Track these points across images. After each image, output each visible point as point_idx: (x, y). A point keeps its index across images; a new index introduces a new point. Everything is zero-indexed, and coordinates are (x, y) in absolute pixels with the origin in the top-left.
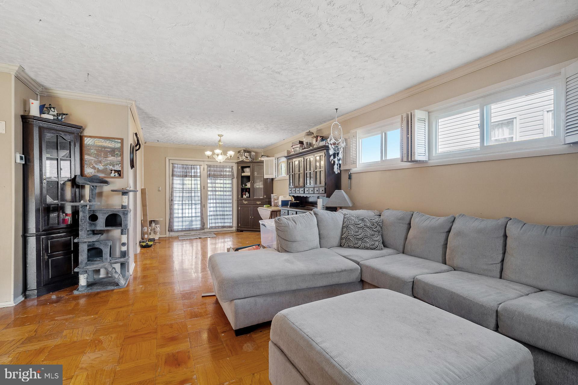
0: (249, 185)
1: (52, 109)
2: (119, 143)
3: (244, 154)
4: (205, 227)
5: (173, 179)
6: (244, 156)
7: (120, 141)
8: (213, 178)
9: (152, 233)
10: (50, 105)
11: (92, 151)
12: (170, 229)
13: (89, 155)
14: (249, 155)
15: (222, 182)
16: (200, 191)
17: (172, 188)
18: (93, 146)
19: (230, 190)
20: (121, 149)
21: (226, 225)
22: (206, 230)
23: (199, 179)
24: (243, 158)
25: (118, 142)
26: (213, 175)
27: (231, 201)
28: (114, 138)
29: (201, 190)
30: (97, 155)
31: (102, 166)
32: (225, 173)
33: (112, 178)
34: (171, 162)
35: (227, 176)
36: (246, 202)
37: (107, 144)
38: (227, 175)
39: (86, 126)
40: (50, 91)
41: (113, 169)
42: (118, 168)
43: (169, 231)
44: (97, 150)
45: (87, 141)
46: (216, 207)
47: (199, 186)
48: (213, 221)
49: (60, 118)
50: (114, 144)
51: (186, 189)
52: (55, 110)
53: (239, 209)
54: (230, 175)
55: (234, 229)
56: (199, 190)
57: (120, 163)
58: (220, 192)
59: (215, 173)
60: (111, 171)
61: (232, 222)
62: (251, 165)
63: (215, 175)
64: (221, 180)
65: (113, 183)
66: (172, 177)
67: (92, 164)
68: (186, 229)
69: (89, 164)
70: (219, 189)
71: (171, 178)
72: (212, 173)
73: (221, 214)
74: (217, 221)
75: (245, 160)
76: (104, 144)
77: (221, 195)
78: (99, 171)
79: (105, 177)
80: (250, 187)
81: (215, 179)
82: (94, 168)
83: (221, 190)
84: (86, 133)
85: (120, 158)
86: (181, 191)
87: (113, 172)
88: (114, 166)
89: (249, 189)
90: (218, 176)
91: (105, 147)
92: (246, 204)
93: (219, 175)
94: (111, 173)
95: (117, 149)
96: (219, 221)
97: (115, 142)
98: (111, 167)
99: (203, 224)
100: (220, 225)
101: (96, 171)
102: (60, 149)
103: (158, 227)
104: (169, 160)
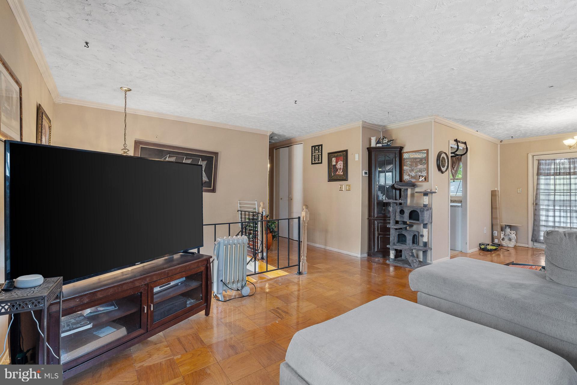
1: (385, 139)
2: (426, 153)
5: (538, 179)
7: (425, 152)
9: (506, 239)
10: (384, 136)
11: (408, 162)
12: (533, 239)
13: (406, 166)
17: (537, 189)
18: (409, 159)
20: (427, 159)
25: (424, 153)
28: (421, 150)
30: (411, 165)
31: (414, 173)
33: (420, 182)
34: (535, 158)
37: (417, 156)
39: (405, 145)
40: (386, 127)
41: (421, 175)
42: (424, 174)
43: (532, 240)
44: (411, 162)
45: (405, 156)
49: (389, 143)
50: (421, 155)
51: (560, 190)
52: (387, 139)
57: (426, 170)
60: (420, 176)
65: (421, 186)
66: (537, 176)
67: (408, 173)
69: (406, 173)
76: (415, 156)
78: (412, 177)
79: (415, 182)
82: (409, 175)
84: (405, 150)
85: (425, 166)
86: (551, 194)
87: (421, 177)
88: (421, 173)
91: (416, 159)
94: (420, 178)
95: (424, 158)
97: (423, 153)
98: (420, 174)
101: (410, 177)
102: (387, 165)
103: (512, 234)
104: (533, 156)
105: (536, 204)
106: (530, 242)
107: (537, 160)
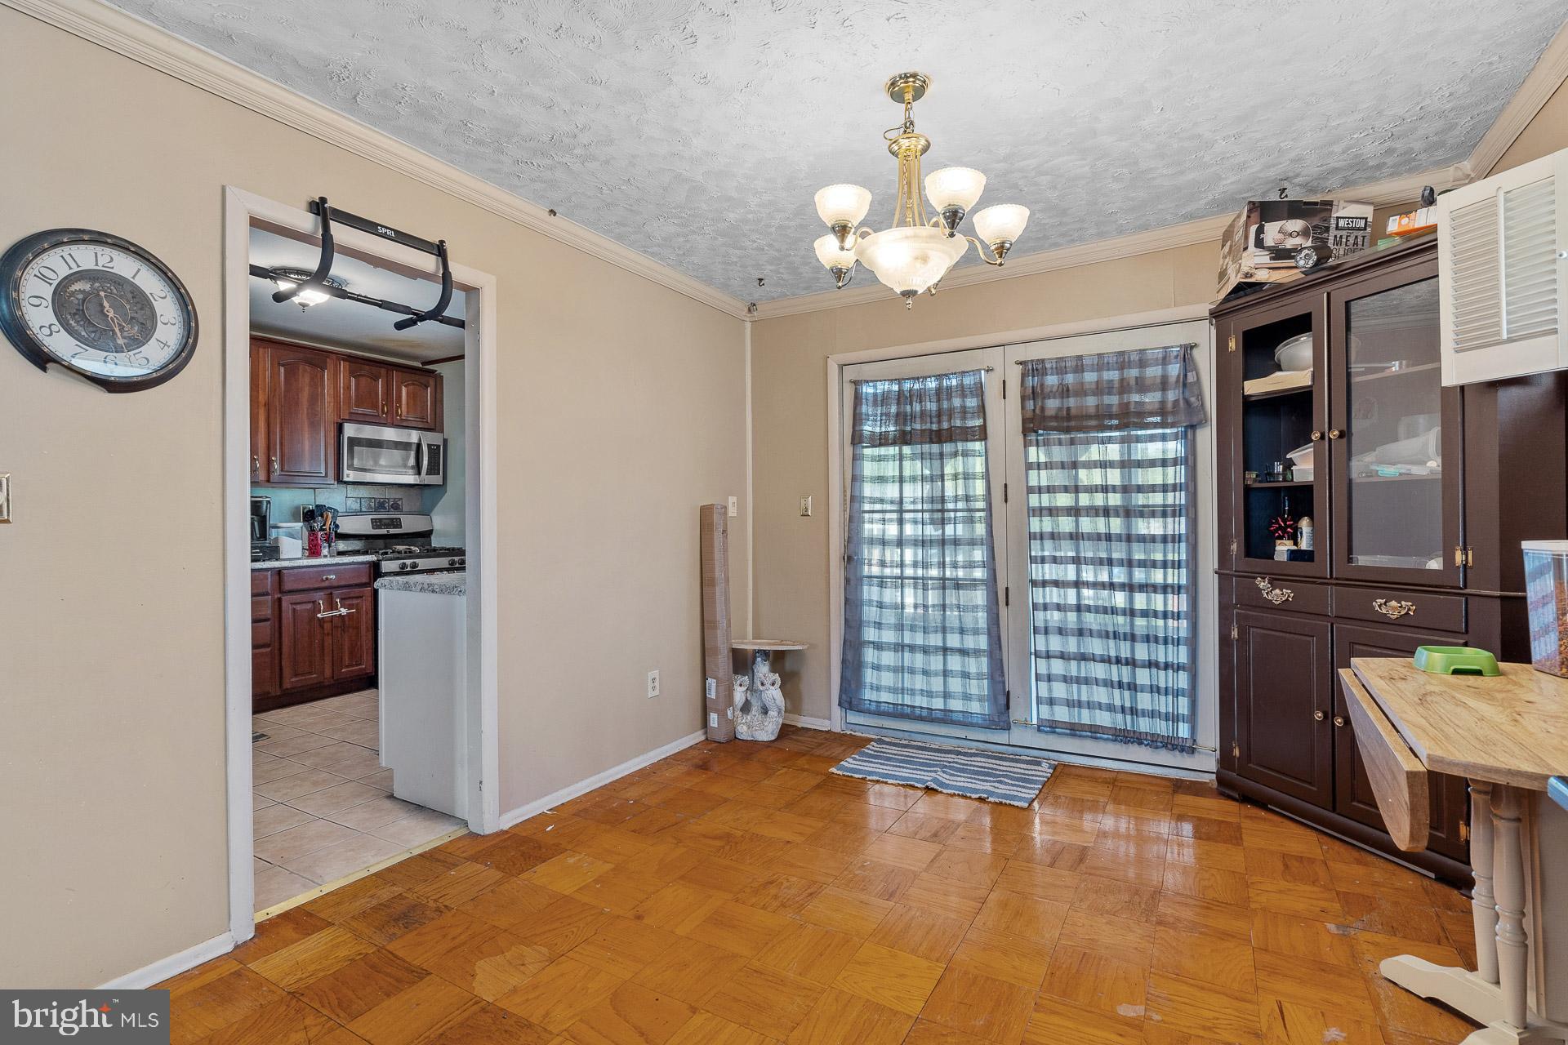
0: (1304, 465)
3: (1260, 231)
4: (1016, 714)
5: (856, 458)
6: (1259, 243)
8: (1055, 436)
9: (753, 708)
12: (844, 697)
14: (1305, 233)
15: (1114, 452)
16: (982, 514)
17: (856, 499)
19: (1170, 501)
21: (1144, 725)
22: (1018, 736)
23: (978, 446)
24: (1255, 265)
26: (1056, 418)
27: (1181, 577)
29: (989, 509)
32: (1135, 397)
34: (850, 373)
35: (1152, 414)
36: (1278, 596)
38: (1148, 408)
43: (840, 704)
46: (1079, 608)
47: (979, 488)
48: (1060, 690)
51: (914, 502)
53: (1235, 634)
54: (1169, 406)
55: (1205, 764)
56: (981, 505)
58: (1101, 521)
59: (1072, 402)
61: (1192, 718)
62: (1315, 303)
63: (1069, 417)
64: (1110, 440)
66: (852, 449)
68: (918, 711)
70: (1099, 500)
71: (849, 450)
72: (1052, 404)
73: (1113, 654)
74: (1085, 694)
75: (1262, 276)
77: (1109, 537)
80: (1311, 478)
81: (1072, 442)
83: (1111, 502)
86: (888, 516)
89: (1306, 490)
90: (1089, 417)
92: (1284, 608)
93: (1092, 411)
96: (1101, 695)
99: (1002, 700)
100: (1104, 719)
103: (768, 686)
104: (841, 367)
105: (850, 559)
106: (837, 711)
107: (850, 381)
